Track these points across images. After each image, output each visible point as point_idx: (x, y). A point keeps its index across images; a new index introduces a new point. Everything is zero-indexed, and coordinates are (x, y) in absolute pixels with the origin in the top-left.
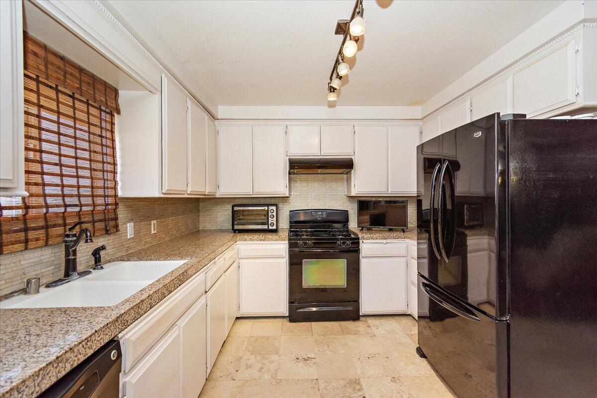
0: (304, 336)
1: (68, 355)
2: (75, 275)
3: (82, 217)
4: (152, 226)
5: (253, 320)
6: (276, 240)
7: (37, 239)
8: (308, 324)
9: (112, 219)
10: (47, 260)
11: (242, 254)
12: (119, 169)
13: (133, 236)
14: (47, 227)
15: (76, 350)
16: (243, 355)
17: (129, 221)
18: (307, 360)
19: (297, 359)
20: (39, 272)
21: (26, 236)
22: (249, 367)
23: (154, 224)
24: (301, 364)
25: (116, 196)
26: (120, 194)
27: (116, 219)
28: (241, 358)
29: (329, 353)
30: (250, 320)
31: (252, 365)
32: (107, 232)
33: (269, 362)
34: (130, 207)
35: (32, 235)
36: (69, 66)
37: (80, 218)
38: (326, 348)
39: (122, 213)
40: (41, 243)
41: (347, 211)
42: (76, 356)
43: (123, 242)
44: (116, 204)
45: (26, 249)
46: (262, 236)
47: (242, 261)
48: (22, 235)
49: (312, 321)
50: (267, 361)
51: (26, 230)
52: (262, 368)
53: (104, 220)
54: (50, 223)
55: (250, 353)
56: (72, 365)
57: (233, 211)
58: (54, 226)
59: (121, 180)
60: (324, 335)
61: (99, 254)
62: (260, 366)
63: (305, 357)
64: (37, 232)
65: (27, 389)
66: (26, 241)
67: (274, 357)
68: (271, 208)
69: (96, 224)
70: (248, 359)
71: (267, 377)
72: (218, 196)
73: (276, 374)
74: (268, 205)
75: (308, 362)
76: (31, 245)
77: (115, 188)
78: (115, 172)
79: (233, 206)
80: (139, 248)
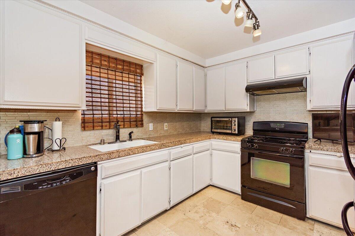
0: (245, 212)
1: (70, 161)
2: (118, 141)
3: (125, 119)
4: (165, 126)
5: (219, 190)
6: (233, 141)
7: (106, 126)
8: (255, 205)
9: (140, 121)
10: (110, 134)
11: (214, 147)
12: (143, 99)
13: (152, 129)
14: (110, 122)
15: (74, 160)
16: (199, 205)
17: (151, 123)
18: (234, 226)
19: (227, 222)
20: (108, 138)
21: (102, 124)
22: (197, 212)
23: (166, 125)
24: (227, 226)
25: (142, 111)
26: (144, 110)
27: (142, 121)
28: (197, 206)
29: (253, 229)
30: (218, 189)
31: (199, 212)
32: (137, 126)
33: (209, 215)
34: (150, 116)
35: (104, 124)
36: (119, 61)
37: (124, 120)
38: (254, 226)
39: (145, 119)
40: (108, 127)
41: (307, 124)
42: (74, 163)
43: (147, 132)
44: (142, 115)
45: (102, 129)
46: (225, 137)
47: (214, 151)
48: (101, 124)
49: (259, 205)
50: (209, 214)
51: (102, 122)
52: (203, 217)
53: (136, 121)
54: (111, 121)
55: (203, 206)
56: (72, 165)
57: (212, 121)
58: (113, 122)
59: (144, 104)
60: (261, 218)
61: (131, 135)
62: (203, 214)
63: (233, 223)
64: (106, 123)
65: (53, 166)
66: (102, 126)
67: (214, 214)
68: (233, 119)
69: (131, 123)
70: (200, 209)
71: (201, 222)
72: (206, 112)
73: (207, 223)
74: (232, 118)
75: (233, 228)
76: (104, 127)
77: (142, 108)
78: (141, 101)
79: (212, 118)
80: (156, 135)
